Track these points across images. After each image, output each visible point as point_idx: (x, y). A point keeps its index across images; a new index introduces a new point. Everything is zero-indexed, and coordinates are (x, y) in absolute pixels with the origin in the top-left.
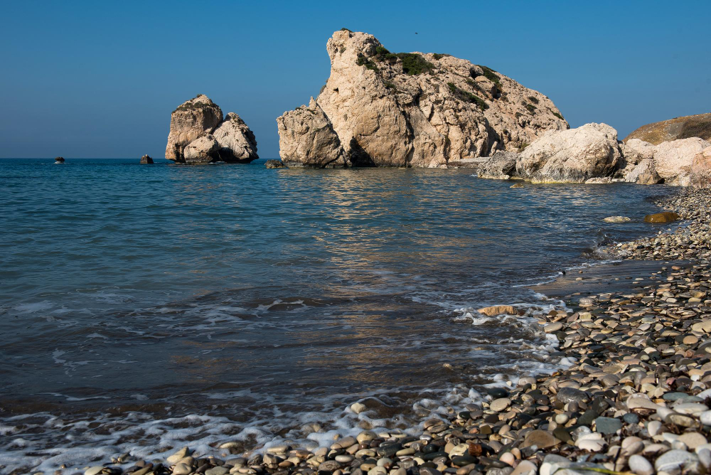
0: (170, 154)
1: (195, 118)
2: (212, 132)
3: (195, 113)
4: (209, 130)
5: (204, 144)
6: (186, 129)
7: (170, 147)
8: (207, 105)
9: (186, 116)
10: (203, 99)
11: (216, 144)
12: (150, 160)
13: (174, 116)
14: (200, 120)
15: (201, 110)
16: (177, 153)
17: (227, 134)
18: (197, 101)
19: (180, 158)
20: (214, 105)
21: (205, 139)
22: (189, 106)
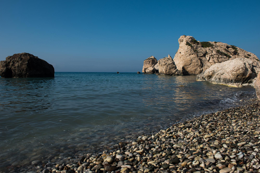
0: (143, 71)
1: (150, 62)
2: (154, 66)
3: (150, 61)
4: (153, 65)
5: (151, 69)
6: (147, 65)
7: (143, 69)
8: (153, 58)
9: (148, 61)
10: (153, 57)
11: (154, 68)
12: (139, 73)
13: (144, 61)
14: (151, 63)
15: (151, 60)
16: (145, 71)
17: (158, 66)
18: (151, 57)
19: (145, 72)
20: (155, 59)
21: (151, 67)
22: (149, 59)
